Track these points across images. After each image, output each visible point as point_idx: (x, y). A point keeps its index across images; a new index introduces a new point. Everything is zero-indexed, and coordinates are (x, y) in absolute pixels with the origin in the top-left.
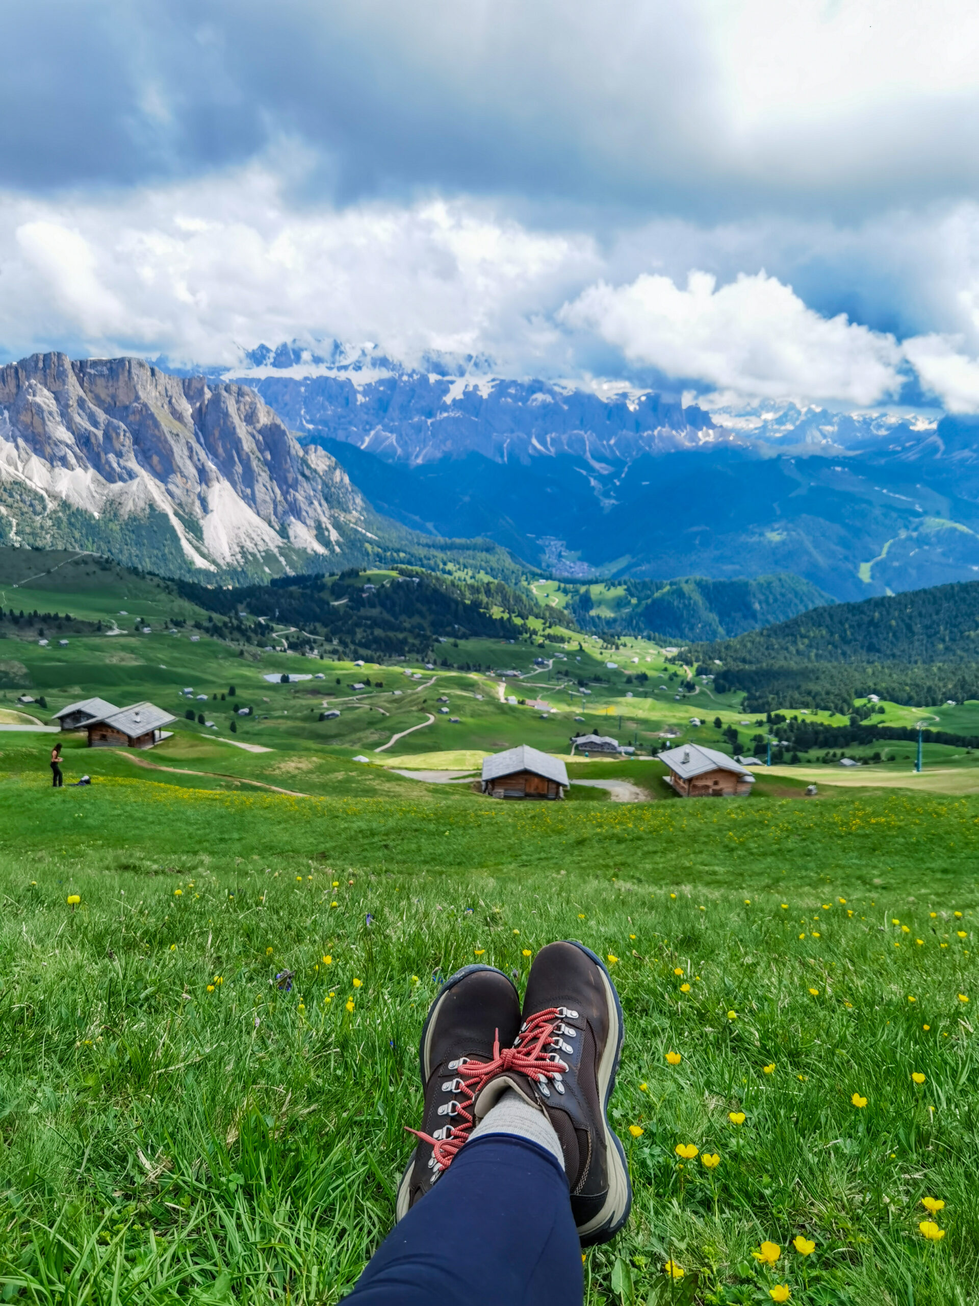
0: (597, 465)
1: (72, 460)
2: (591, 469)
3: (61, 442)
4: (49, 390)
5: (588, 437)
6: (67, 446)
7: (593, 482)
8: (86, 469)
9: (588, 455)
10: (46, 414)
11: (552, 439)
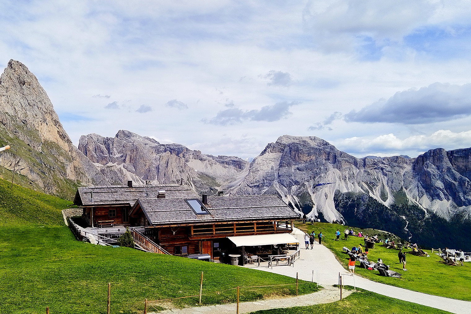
1: (442, 196)
3: (437, 188)
4: (434, 165)
6: (440, 189)
8: (448, 200)
10: (432, 176)
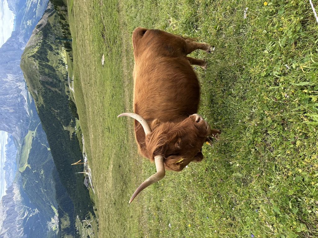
0: (26, 215)
2: (27, 217)
5: (17, 219)
7: (31, 216)
9: (23, 218)
11: (18, 230)
